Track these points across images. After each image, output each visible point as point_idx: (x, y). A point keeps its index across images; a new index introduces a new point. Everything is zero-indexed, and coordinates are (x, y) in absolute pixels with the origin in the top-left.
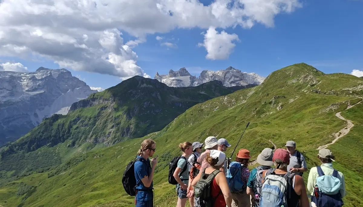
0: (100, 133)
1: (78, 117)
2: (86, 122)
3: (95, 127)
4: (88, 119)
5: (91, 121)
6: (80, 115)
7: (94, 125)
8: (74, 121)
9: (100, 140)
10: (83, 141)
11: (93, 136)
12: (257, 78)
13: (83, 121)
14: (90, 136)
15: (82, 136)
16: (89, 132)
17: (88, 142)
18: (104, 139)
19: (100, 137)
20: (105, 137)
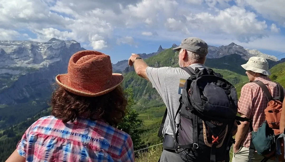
0: (152, 92)
1: (132, 79)
2: (139, 82)
3: (147, 87)
4: (140, 81)
5: (143, 82)
6: (133, 77)
7: (145, 85)
8: (129, 81)
9: (153, 97)
10: (139, 97)
11: (147, 93)
12: (259, 54)
13: (136, 82)
14: (144, 93)
15: (138, 93)
16: (143, 90)
17: (143, 98)
18: (156, 97)
19: (153, 94)
20: (157, 95)
